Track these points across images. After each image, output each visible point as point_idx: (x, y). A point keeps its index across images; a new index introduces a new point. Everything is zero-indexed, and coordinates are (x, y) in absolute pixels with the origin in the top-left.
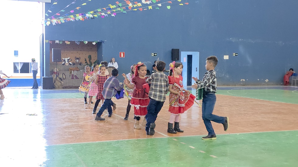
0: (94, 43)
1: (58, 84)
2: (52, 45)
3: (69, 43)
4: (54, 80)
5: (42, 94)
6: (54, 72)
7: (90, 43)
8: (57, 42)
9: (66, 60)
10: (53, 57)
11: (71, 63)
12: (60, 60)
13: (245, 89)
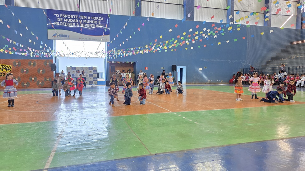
0: (132, 63)
2: (111, 64)
3: (119, 63)
5: (106, 89)
7: (130, 63)
8: (113, 62)
9: (118, 72)
10: (111, 70)
11: (120, 73)
12: (115, 71)
13: (211, 85)
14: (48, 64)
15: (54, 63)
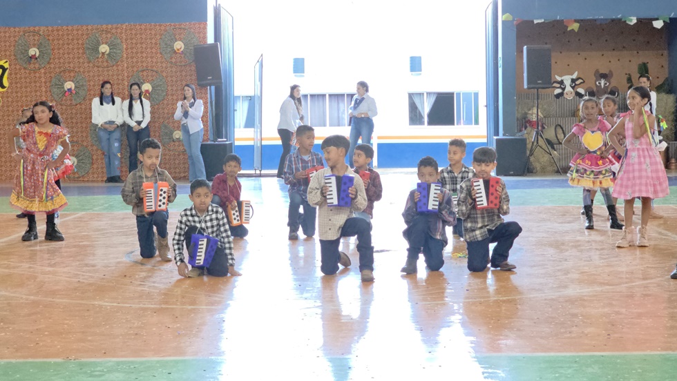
0: (658, 25)
1: (540, 158)
3: (576, 26)
4: (529, 146)
6: (530, 122)
7: (645, 22)
9: (567, 82)
10: (525, 75)
11: (581, 91)
12: (549, 83)
14: (179, 45)
15: (210, 40)
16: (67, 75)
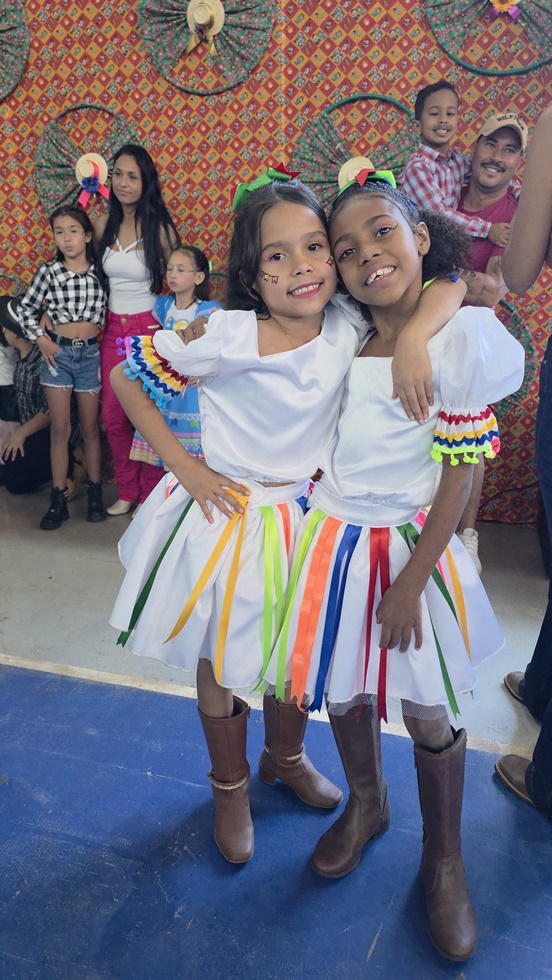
16: (85, 125)
